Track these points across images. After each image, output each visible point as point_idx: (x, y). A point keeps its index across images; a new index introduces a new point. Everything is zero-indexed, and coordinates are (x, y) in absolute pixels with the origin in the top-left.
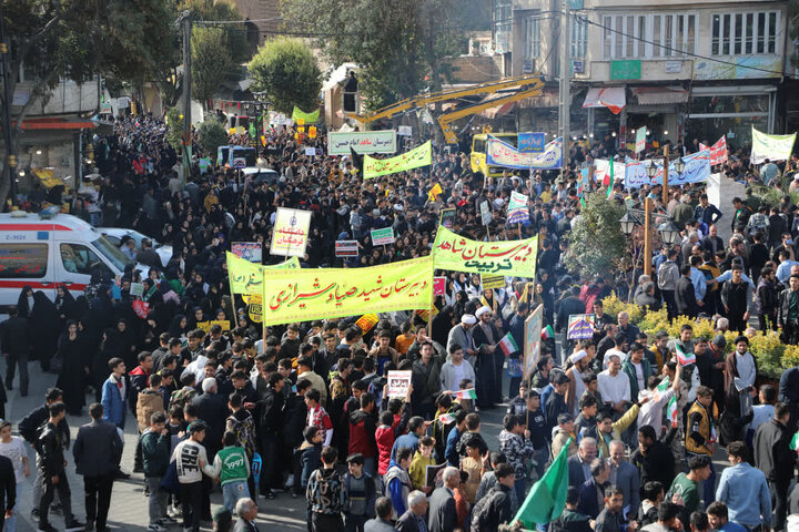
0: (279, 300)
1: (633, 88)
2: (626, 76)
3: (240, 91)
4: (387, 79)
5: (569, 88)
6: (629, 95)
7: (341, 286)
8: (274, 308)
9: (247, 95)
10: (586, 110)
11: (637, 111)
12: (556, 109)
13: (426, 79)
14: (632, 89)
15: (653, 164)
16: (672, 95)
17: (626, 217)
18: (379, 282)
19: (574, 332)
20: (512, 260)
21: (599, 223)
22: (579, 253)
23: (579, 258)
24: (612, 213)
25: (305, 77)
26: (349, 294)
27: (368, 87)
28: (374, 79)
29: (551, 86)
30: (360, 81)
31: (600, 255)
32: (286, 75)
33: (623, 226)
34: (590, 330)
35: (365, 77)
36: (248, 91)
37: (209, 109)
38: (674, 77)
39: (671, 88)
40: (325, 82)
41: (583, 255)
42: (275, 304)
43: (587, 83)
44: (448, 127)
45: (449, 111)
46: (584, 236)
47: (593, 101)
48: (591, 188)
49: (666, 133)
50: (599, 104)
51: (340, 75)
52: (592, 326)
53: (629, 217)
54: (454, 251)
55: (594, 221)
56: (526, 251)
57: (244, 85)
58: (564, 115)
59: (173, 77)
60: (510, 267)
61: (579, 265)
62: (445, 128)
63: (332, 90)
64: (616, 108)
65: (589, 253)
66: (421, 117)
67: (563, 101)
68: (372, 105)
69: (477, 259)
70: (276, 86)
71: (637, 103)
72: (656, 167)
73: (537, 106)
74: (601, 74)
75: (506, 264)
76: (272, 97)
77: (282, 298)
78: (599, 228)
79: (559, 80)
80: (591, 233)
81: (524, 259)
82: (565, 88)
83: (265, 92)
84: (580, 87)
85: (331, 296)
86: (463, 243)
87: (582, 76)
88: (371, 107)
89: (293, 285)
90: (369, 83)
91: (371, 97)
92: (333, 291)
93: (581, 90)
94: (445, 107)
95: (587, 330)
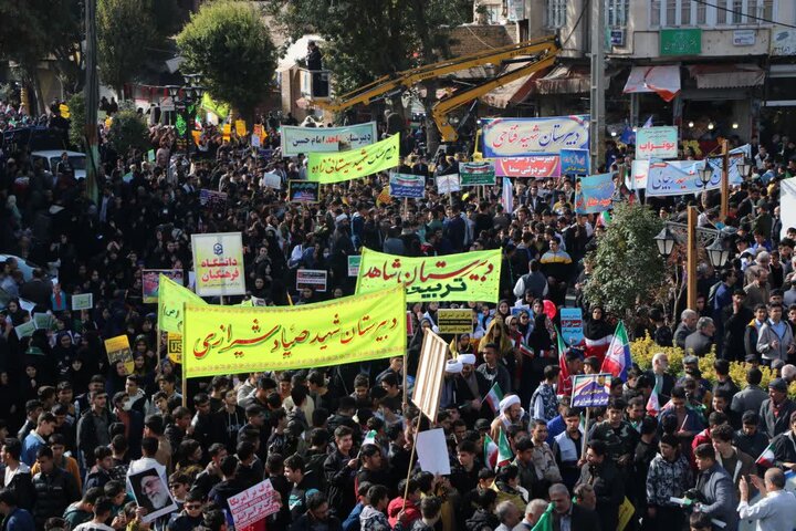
0: (206, 344)
1: (692, 66)
2: (681, 50)
3: (167, 72)
4: (362, 55)
5: (604, 66)
6: (685, 77)
7: (288, 330)
8: (199, 355)
9: (176, 78)
10: (628, 96)
11: (695, 97)
12: (587, 94)
13: (415, 55)
14: (690, 68)
15: (708, 165)
16: (743, 76)
17: (663, 232)
18: (336, 322)
19: (580, 397)
20: (466, 280)
21: (629, 242)
22: (604, 282)
23: (604, 289)
24: (647, 228)
25: (254, 53)
26: (299, 340)
27: (336, 67)
28: (345, 56)
29: (580, 65)
30: (328, 58)
31: (631, 283)
32: (227, 50)
33: (660, 245)
34: (604, 395)
35: (332, 52)
36: (177, 72)
37: (126, 97)
38: (745, 52)
39: (741, 66)
40: (280, 60)
41: (609, 283)
42: (201, 349)
43: (629, 59)
44: (444, 120)
45: (445, 98)
46: (610, 258)
47: (637, 84)
48: (622, 195)
49: (735, 126)
50: (645, 88)
51: (300, 50)
52: (607, 390)
53: (668, 232)
54: (386, 278)
55: (624, 238)
56: (486, 268)
57: (173, 65)
58: (598, 103)
59: (78, 54)
60: (464, 288)
61: (604, 297)
62: (441, 121)
63: (291, 71)
64: (667, 93)
65: (617, 281)
66: (410, 107)
67: (596, 84)
68: (344, 91)
69: (418, 283)
70: (214, 65)
71: (696, 87)
72: (712, 170)
73: (564, 92)
74: (648, 48)
75: (458, 285)
76: (209, 81)
77: (211, 342)
78: (630, 248)
79: (591, 55)
80: (620, 255)
81: (483, 279)
82: (598, 67)
83: (200, 73)
84: (619, 67)
85: (276, 343)
86: (396, 265)
87: (622, 51)
88: (342, 92)
89: (226, 327)
90: (339, 61)
91: (340, 80)
92: (277, 337)
93: (621, 69)
94: (440, 93)
95: (600, 395)
